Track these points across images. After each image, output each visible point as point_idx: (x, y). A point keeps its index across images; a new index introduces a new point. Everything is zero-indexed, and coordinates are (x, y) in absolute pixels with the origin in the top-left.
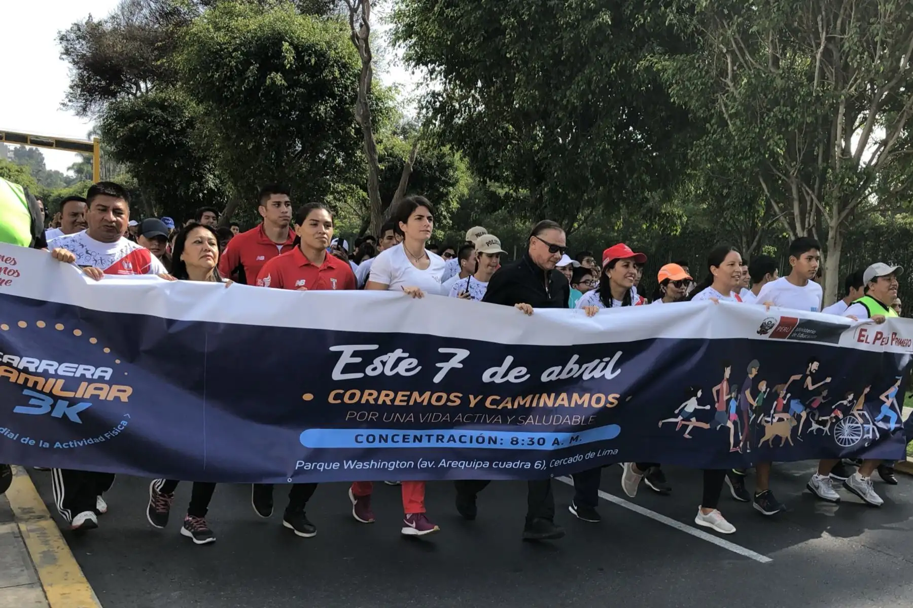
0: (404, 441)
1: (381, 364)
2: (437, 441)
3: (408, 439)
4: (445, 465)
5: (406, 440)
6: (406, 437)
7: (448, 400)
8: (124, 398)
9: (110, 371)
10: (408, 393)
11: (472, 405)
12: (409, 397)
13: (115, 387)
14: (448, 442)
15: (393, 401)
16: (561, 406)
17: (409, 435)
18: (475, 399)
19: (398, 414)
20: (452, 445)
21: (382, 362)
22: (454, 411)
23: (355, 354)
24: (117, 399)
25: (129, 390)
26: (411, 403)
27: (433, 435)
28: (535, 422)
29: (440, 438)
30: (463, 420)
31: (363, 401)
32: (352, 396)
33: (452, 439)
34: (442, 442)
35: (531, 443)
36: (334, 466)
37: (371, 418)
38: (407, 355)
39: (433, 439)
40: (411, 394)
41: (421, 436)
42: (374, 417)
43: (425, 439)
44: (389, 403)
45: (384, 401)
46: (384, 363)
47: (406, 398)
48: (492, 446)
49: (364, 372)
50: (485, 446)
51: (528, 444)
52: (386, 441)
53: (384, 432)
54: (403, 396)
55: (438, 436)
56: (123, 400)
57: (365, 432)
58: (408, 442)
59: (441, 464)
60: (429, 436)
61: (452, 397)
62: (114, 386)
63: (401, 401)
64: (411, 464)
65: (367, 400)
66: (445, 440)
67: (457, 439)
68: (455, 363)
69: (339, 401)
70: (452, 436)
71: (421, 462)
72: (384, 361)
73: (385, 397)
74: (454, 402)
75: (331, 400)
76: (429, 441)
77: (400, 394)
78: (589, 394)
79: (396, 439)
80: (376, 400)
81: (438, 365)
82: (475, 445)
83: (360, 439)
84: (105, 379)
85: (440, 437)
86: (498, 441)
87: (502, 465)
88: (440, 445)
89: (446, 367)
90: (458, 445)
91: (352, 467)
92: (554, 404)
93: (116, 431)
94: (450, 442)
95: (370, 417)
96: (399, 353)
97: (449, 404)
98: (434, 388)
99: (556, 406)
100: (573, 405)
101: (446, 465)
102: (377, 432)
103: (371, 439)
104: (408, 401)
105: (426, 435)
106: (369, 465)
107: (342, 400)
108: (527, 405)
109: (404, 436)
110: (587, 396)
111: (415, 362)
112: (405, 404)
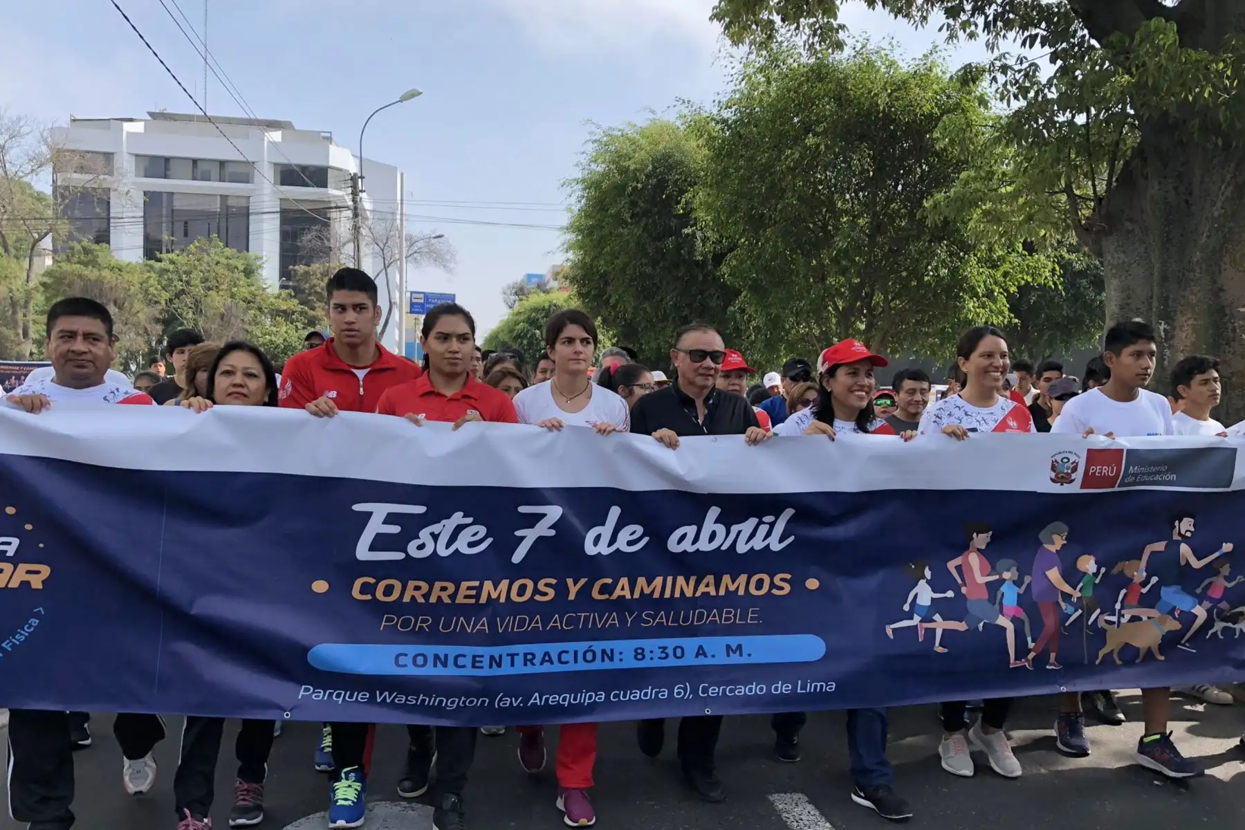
0: (474, 666)
1: (430, 537)
2: (525, 664)
3: (481, 662)
4: (538, 701)
5: (477, 664)
6: (478, 659)
7: (536, 591)
8: (36, 583)
9: (15, 542)
10: (476, 583)
11: (572, 597)
12: (479, 589)
13: (23, 567)
14: (542, 664)
15: (453, 597)
16: (706, 594)
17: (482, 656)
18: (575, 584)
19: (462, 618)
20: (547, 668)
21: (432, 534)
22: (547, 610)
23: (390, 519)
24: (25, 584)
25: (46, 571)
26: (483, 600)
27: (517, 654)
28: (667, 622)
29: (529, 659)
30: (561, 626)
31: (406, 599)
32: (389, 590)
33: (547, 658)
34: (533, 664)
35: (663, 655)
36: (360, 696)
37: (420, 627)
38: (470, 520)
39: (519, 660)
40: (481, 585)
41: (500, 656)
42: (424, 625)
43: (506, 661)
44: (447, 600)
45: (439, 598)
46: (435, 537)
47: (473, 592)
48: (608, 665)
49: (405, 552)
50: (597, 665)
51: (660, 658)
52: (445, 665)
53: (442, 650)
54: (469, 588)
55: (526, 655)
56: (34, 586)
57: (412, 649)
58: (482, 667)
59: (532, 701)
60: (512, 656)
61: (541, 586)
62: (21, 566)
63: (466, 597)
64: (484, 702)
65: (413, 598)
66: (537, 661)
67: (555, 658)
68: (543, 529)
69: (369, 597)
70: (547, 654)
71: (501, 698)
72: (436, 533)
73: (441, 591)
74: (545, 594)
75: (356, 593)
76: (512, 665)
77: (464, 585)
78: (746, 575)
79: (461, 661)
80: (427, 596)
81: (518, 533)
82: (582, 666)
83: (402, 660)
84: (8, 554)
85: (529, 657)
86: (617, 657)
87: (625, 696)
88: (529, 669)
89: (529, 536)
90: (557, 668)
91: (388, 701)
92: (695, 592)
93: (21, 634)
94: (545, 664)
95: (418, 624)
96: (458, 518)
97: (537, 597)
98: (515, 572)
99: (698, 594)
100: (722, 592)
101: (541, 702)
102: (430, 650)
103: (420, 660)
104: (478, 596)
105: (508, 655)
106: (417, 700)
107: (374, 595)
108: (656, 595)
109: (474, 657)
110: (743, 578)
111: (482, 530)
112: (473, 601)
